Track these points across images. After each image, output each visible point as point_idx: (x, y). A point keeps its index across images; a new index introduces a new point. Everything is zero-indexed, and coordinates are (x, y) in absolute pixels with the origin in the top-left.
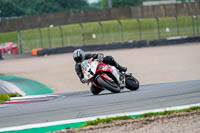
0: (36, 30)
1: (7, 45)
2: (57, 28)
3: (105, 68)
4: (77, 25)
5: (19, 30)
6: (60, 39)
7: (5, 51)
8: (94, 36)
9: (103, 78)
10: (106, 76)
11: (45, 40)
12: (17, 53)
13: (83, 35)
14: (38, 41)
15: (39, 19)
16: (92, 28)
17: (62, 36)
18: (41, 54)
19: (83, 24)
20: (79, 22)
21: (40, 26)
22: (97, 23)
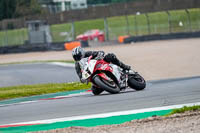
0: (123, 18)
1: (94, 32)
2: (144, 15)
3: (104, 67)
4: (164, 13)
5: (105, 17)
6: (147, 27)
7: (92, 39)
8: (181, 24)
10: (104, 76)
11: (132, 27)
12: (104, 40)
13: (170, 22)
14: (124, 28)
15: (126, 6)
16: (179, 16)
17: (149, 24)
18: (127, 41)
19: (170, 12)
20: (166, 10)
21: (127, 13)
22: (183, 11)
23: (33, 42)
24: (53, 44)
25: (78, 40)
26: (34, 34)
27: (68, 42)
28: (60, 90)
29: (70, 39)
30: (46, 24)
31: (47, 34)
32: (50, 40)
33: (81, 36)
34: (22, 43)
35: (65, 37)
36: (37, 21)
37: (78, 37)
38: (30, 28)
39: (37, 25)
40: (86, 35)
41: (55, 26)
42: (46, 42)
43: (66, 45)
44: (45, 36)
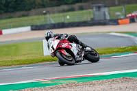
3: (64, 45)
9: (61, 54)
23: (96, 19)
24: (111, 20)
25: (127, 18)
26: (97, 13)
27: (121, 19)
28: (115, 52)
29: (122, 17)
30: (105, 6)
31: (107, 13)
32: (108, 18)
33: (130, 15)
34: (89, 19)
35: (119, 15)
36: (100, 5)
37: (128, 16)
38: (94, 10)
39: (99, 7)
40: (133, 14)
41: (112, 8)
42: (105, 19)
43: (120, 21)
44: (105, 15)
